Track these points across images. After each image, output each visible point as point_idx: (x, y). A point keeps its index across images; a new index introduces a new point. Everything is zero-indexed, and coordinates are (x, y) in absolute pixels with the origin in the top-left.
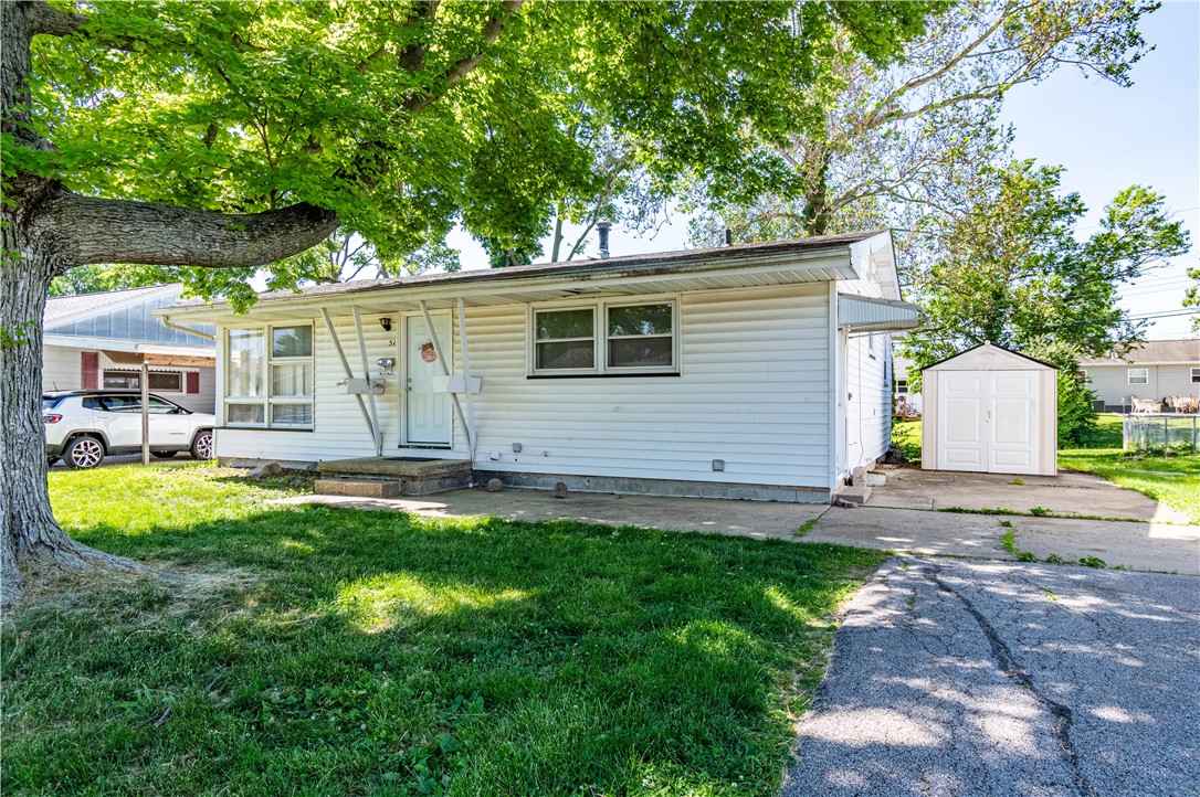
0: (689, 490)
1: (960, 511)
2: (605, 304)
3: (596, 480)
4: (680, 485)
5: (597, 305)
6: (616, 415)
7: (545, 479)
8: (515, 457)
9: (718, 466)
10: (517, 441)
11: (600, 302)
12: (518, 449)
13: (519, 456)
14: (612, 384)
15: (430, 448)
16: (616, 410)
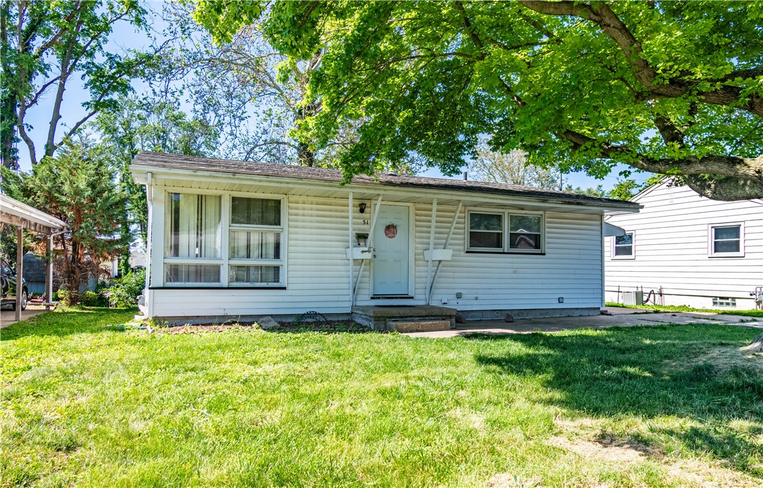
0: (546, 314)
1: (637, 313)
2: (509, 213)
3: (501, 312)
4: (542, 311)
5: (504, 213)
6: (514, 275)
7: (473, 314)
8: (457, 301)
9: (560, 300)
10: (459, 291)
11: (506, 211)
12: (459, 296)
13: (460, 301)
14: (512, 258)
15: (397, 298)
16: (514, 272)
